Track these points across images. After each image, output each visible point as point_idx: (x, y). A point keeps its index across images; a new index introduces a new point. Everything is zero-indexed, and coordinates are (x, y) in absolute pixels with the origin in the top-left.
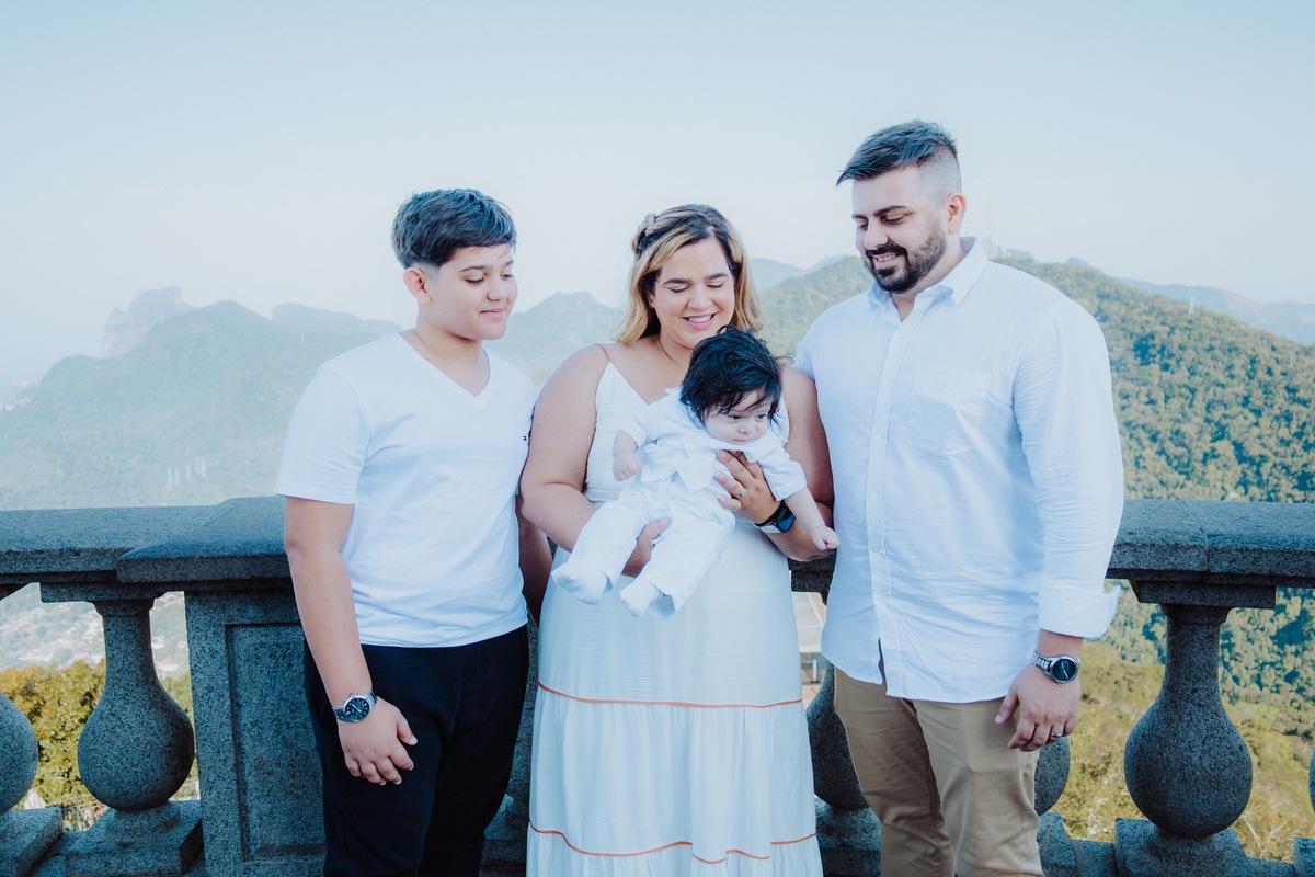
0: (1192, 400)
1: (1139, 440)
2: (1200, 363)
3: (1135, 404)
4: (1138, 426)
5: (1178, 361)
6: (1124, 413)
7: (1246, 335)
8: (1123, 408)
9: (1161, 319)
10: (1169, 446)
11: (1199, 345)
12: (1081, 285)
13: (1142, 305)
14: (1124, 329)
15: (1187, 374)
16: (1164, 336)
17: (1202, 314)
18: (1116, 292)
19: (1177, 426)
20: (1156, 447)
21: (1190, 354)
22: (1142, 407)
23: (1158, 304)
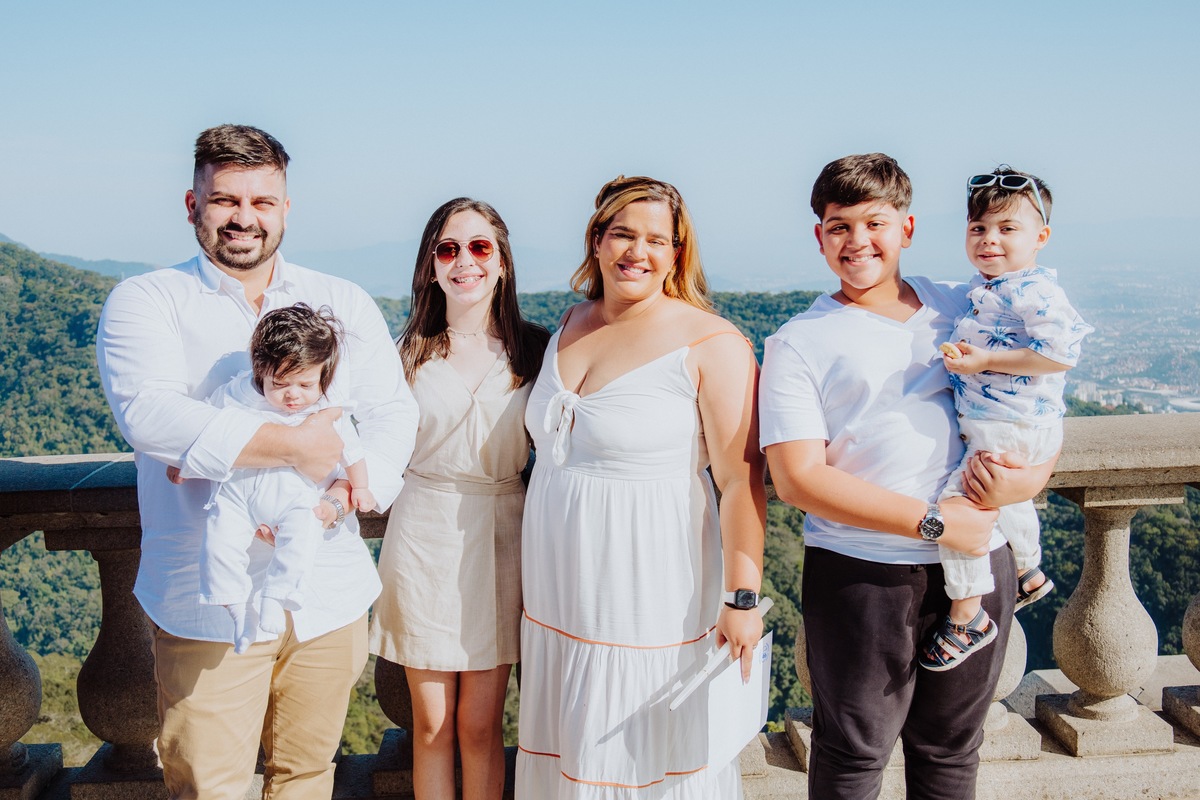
1: (85, 427)
3: (76, 388)
4: (82, 412)
6: (65, 400)
8: (64, 394)
9: (94, 297)
13: (72, 282)
14: (55, 309)
18: (41, 268)
20: (104, 433)
22: (84, 392)
23: (88, 281)
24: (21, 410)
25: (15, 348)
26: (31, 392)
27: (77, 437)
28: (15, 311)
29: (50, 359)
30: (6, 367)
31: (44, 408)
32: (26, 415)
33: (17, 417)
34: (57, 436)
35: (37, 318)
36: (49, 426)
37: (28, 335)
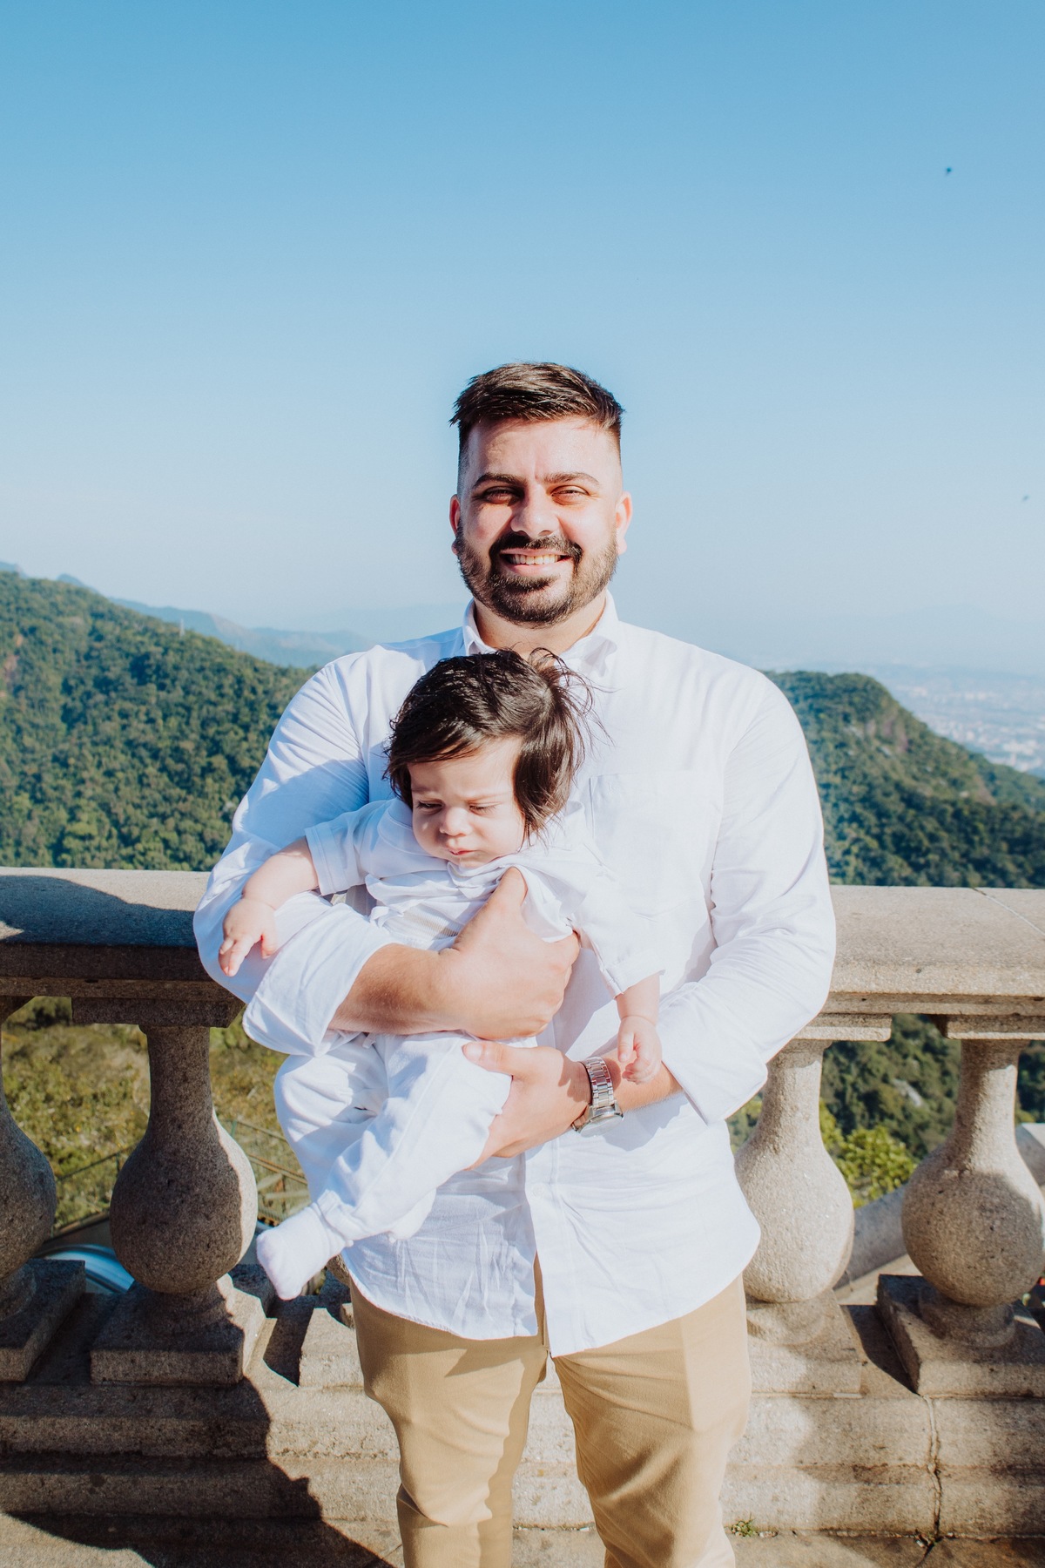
0: (189, 718)
1: (141, 760)
2: (193, 683)
3: (135, 723)
5: (173, 681)
6: (125, 733)
7: (232, 657)
8: (124, 727)
9: (155, 640)
10: (170, 762)
11: (192, 666)
12: (73, 603)
13: (136, 626)
14: (120, 649)
15: (181, 693)
16: (159, 657)
17: (193, 636)
18: (110, 611)
19: (176, 743)
21: (184, 674)
22: (142, 726)
23: (151, 625)
24: (85, 739)
25: (82, 682)
26: (95, 724)
27: (133, 767)
28: (84, 648)
29: (113, 695)
30: (73, 699)
31: (105, 739)
32: (89, 745)
33: (81, 746)
34: (116, 765)
35: (103, 657)
36: (109, 756)
37: (94, 671)
